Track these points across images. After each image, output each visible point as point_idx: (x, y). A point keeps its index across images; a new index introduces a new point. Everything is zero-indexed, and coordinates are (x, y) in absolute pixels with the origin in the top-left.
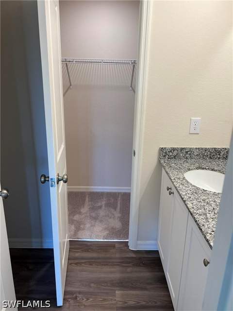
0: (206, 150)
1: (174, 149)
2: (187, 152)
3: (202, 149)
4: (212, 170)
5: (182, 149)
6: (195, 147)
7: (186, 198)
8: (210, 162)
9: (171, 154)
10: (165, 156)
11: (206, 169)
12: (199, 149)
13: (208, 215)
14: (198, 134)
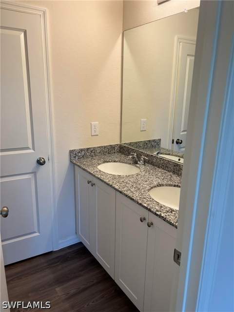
0: (105, 147)
1: (82, 150)
2: (92, 151)
3: (102, 147)
4: (115, 162)
5: (88, 149)
6: (97, 146)
7: (111, 183)
8: (109, 156)
9: (80, 154)
10: (75, 157)
11: (110, 162)
12: (100, 147)
13: (132, 190)
14: (97, 135)
